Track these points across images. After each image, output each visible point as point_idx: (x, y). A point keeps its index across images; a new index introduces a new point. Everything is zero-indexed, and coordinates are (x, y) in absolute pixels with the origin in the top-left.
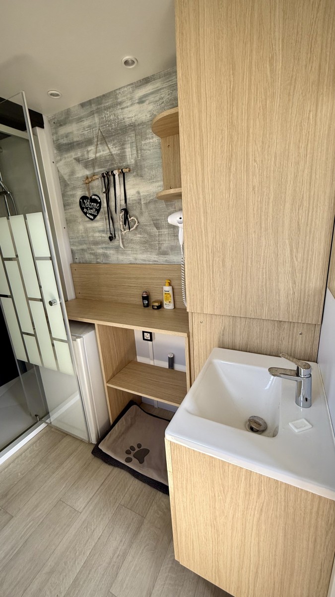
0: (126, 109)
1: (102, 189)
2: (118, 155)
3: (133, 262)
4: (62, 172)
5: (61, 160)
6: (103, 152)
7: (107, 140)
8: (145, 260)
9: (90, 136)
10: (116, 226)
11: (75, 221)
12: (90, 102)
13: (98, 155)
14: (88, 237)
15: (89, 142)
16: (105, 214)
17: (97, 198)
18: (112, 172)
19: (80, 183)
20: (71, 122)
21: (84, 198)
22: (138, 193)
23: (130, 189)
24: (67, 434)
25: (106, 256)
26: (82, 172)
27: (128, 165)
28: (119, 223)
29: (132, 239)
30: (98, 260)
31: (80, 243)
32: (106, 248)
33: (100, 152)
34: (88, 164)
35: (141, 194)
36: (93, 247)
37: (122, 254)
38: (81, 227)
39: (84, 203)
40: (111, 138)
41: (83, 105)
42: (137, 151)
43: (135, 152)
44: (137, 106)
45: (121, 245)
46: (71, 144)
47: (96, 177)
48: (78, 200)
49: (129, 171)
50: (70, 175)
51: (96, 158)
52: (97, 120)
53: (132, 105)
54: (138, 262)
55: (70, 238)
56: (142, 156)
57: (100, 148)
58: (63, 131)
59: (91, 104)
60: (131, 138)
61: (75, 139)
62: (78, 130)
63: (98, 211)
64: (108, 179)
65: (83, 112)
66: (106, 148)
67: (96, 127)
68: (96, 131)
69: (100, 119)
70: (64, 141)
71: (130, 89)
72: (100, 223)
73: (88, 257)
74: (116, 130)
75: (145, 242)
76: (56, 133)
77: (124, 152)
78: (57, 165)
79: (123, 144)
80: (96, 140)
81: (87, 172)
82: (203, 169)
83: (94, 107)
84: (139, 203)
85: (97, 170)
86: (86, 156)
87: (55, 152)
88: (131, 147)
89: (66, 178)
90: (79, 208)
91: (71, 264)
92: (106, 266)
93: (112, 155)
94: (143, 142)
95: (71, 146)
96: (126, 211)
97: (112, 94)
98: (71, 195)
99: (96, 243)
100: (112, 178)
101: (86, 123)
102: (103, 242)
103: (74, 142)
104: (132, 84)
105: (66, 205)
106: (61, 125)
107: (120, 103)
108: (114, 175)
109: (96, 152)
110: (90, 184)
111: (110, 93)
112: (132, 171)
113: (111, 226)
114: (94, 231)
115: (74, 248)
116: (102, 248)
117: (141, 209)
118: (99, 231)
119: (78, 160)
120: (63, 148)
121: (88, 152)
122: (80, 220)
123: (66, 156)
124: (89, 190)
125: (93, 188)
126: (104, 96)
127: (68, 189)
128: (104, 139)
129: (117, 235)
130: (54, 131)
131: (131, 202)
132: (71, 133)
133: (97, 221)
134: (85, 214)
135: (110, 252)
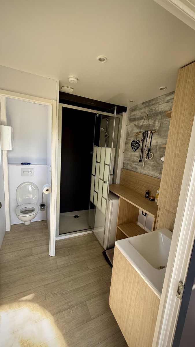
0: (160, 105)
1: (142, 139)
2: (152, 124)
3: (147, 174)
4: (128, 130)
5: (129, 125)
6: (146, 123)
7: (149, 118)
8: (152, 175)
9: (143, 116)
10: (143, 156)
11: (128, 150)
12: (146, 102)
13: (144, 124)
14: (131, 158)
15: (142, 118)
16: (140, 150)
17: (139, 142)
18: (147, 132)
19: (134, 135)
20: (137, 110)
21: (134, 141)
22: (157, 142)
23: (153, 140)
24: (97, 240)
25: (136, 168)
26: (136, 130)
27: (155, 130)
28: (145, 155)
29: (149, 163)
30: (133, 170)
31: (128, 160)
32: (137, 165)
33: (145, 123)
34: (139, 127)
35: (158, 143)
36: (132, 163)
37: (144, 169)
38: (130, 154)
39: (133, 143)
40: (151, 117)
41: (143, 103)
42: (161, 123)
43: (160, 124)
44: (165, 104)
45: (143, 166)
46: (135, 118)
47: (140, 133)
48: (131, 142)
49: (155, 132)
50: (131, 131)
51: (143, 125)
52: (147, 109)
53: (163, 103)
54: (149, 175)
55: (124, 157)
56: (162, 126)
57: (145, 121)
58: (133, 113)
59: (146, 103)
60: (159, 117)
61: (137, 117)
62: (139, 113)
63: (138, 148)
64: (145, 134)
65: (142, 106)
66: (148, 121)
67: (146, 112)
68: (145, 114)
69: (148, 109)
70: (132, 117)
71: (164, 96)
72: (137, 153)
73: (129, 167)
74: (154, 114)
75: (155, 166)
76: (130, 114)
77: (155, 124)
78: (128, 127)
79: (155, 120)
80: (144, 118)
81: (138, 131)
82: (177, 140)
83: (147, 104)
84: (156, 147)
85: (142, 130)
86: (139, 124)
87: (128, 121)
88: (159, 122)
89: (129, 132)
90: (131, 145)
91: (122, 168)
92: (135, 173)
93: (149, 124)
94: (164, 120)
95: (134, 120)
96: (149, 150)
97: (156, 99)
98: (129, 139)
99: (134, 162)
100: (147, 134)
101: (142, 111)
102: (136, 162)
103: (136, 118)
104: (165, 94)
105: (126, 143)
106: (133, 111)
107: (158, 103)
108: (148, 133)
109: (143, 123)
110: (138, 136)
111: (155, 99)
112: (156, 132)
113: (142, 156)
114: (134, 156)
115: (125, 162)
116: (136, 164)
117: (156, 150)
118: (136, 157)
119: (135, 125)
120: (131, 120)
121: (140, 122)
122: (130, 150)
123: (132, 123)
124: (136, 138)
125: (138, 138)
126: (152, 99)
127: (129, 137)
128: (148, 117)
129: (143, 160)
130: (130, 113)
131: (153, 146)
132: (136, 114)
133: (137, 152)
134: (132, 148)
135: (138, 167)
